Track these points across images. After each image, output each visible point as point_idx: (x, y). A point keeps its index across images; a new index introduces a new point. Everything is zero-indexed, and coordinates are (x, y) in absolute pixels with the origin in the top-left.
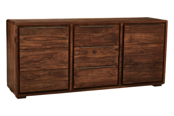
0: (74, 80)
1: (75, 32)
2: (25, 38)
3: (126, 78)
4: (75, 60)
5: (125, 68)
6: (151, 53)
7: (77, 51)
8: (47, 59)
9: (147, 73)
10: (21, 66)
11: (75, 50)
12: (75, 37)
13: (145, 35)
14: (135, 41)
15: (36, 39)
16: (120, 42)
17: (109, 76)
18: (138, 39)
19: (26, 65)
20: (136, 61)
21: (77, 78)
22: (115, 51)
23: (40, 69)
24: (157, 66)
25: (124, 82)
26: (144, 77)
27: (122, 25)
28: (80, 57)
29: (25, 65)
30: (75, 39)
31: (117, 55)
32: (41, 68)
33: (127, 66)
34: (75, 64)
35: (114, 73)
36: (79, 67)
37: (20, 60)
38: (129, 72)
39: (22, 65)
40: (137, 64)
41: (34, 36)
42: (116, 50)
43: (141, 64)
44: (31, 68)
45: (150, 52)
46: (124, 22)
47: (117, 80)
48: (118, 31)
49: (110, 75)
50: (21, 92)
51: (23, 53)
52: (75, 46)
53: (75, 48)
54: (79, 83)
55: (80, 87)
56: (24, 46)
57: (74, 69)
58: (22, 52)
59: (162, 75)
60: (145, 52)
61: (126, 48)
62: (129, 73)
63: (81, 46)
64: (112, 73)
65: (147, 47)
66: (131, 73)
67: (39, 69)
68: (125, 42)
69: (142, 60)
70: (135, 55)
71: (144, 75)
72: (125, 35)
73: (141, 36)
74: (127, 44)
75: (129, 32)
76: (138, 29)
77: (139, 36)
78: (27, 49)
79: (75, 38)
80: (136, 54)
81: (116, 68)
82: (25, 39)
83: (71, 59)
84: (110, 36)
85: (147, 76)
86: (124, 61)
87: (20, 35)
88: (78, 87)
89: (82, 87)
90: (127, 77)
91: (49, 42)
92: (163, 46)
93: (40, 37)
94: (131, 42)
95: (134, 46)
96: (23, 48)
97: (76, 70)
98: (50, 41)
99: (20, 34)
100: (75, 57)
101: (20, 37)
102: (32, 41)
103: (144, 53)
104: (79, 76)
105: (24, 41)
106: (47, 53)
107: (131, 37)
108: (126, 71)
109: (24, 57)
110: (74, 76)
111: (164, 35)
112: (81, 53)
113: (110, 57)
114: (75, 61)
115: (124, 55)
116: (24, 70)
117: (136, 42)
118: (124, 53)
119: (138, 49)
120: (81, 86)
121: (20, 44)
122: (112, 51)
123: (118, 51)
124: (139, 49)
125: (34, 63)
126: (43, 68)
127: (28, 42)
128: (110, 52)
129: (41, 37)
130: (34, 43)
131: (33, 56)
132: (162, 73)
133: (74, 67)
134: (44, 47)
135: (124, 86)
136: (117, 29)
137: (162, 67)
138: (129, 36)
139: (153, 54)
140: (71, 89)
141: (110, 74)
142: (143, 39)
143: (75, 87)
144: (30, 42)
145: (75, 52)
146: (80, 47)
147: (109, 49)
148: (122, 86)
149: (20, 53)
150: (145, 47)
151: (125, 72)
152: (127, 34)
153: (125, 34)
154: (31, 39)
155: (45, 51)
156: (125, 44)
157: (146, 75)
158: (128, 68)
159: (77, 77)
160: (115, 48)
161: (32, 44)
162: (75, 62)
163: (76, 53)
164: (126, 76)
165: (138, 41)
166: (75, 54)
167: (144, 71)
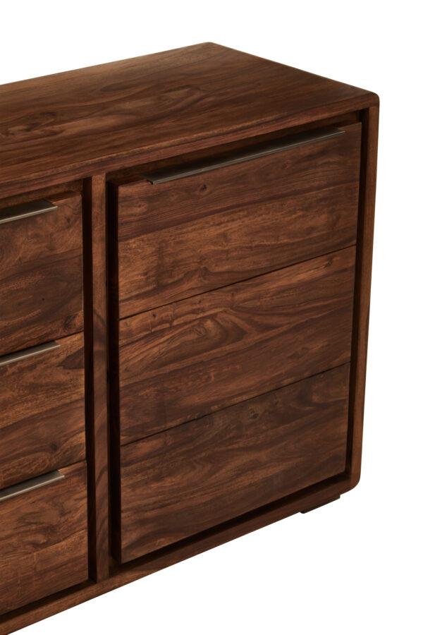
3: (143, 522)
5: (127, 464)
6: (284, 328)
9: (263, 455)
13: (247, 221)
14: (188, 276)
16: (96, 306)
17: (36, 545)
18: (202, 259)
20: (197, 399)
22: (62, 376)
24: (315, 399)
25: (132, 546)
26: (245, 480)
27: (99, 187)
31: (75, 397)
33: (145, 447)
35: (63, 514)
38: (158, 478)
40: (203, 415)
42: (67, 364)
43: (224, 409)
45: (274, 320)
46: (116, 166)
47: (84, 550)
48: (74, 238)
49: (41, 539)
59: (345, 440)
60: (246, 326)
61: (129, 334)
62: (155, 485)
64: (52, 517)
65: (259, 297)
66: (168, 482)
68: (122, 295)
69: (232, 387)
70: (189, 361)
71: (242, 471)
72: (121, 254)
73: (224, 235)
74: (140, 305)
75: (146, 227)
76: (205, 188)
77: (213, 232)
80: (197, 358)
81: (75, 479)
84: (22, 284)
85: (261, 475)
86: (123, 419)
90: (149, 514)
92: (352, 262)
94: (160, 288)
95: (186, 308)
103: (241, 334)
107: (160, 252)
108: (139, 477)
111: (357, 194)
113: (32, 420)
115: (122, 384)
117: (194, 282)
118: (122, 368)
119: (209, 324)
122: (43, 381)
123: (78, 367)
124: (212, 317)
128: (34, 388)
132: (344, 428)
135: (128, 575)
136: (69, 223)
137: (346, 389)
138: (149, 250)
139: (298, 328)
141: (37, 531)
142: (236, 249)
147: (22, 370)
148: (118, 579)
150: (246, 300)
151: (133, 487)
152: (133, 243)
153: (121, 246)
156: (124, 310)
157: (255, 466)
158: (148, 456)
160: (63, 357)
164: (138, 510)
165: (205, 273)
167: (247, 449)
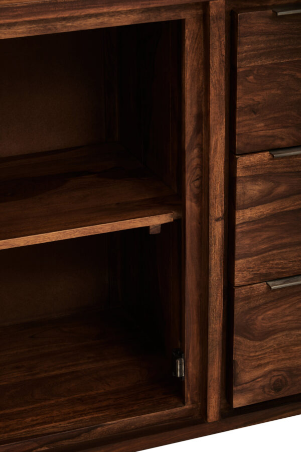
0: (237, 357)
1: (243, 49)
4: (238, 236)
7: (254, 178)
11: (239, 173)
12: (239, 87)
21: (251, 343)
28: (273, 216)
30: (239, 103)
34: (239, 263)
36: (267, 278)
52: (238, 144)
53: (243, 161)
54: (264, 376)
55: (273, 395)
57: (237, 291)
63: (278, 143)
79: (239, 93)
83: (217, 230)
88: (261, 398)
89: (283, 393)
97: (248, 298)
100: (242, 216)
104: (267, 334)
110: (237, 338)
112: (281, 189)
114: (242, 243)
120: (277, 387)
133: (237, 281)
140: (213, 412)
143: (239, 402)
145: (239, 188)
146: (272, 150)
159: (254, 338)
162: (238, 251)
163: (248, 190)
166: (239, 200)
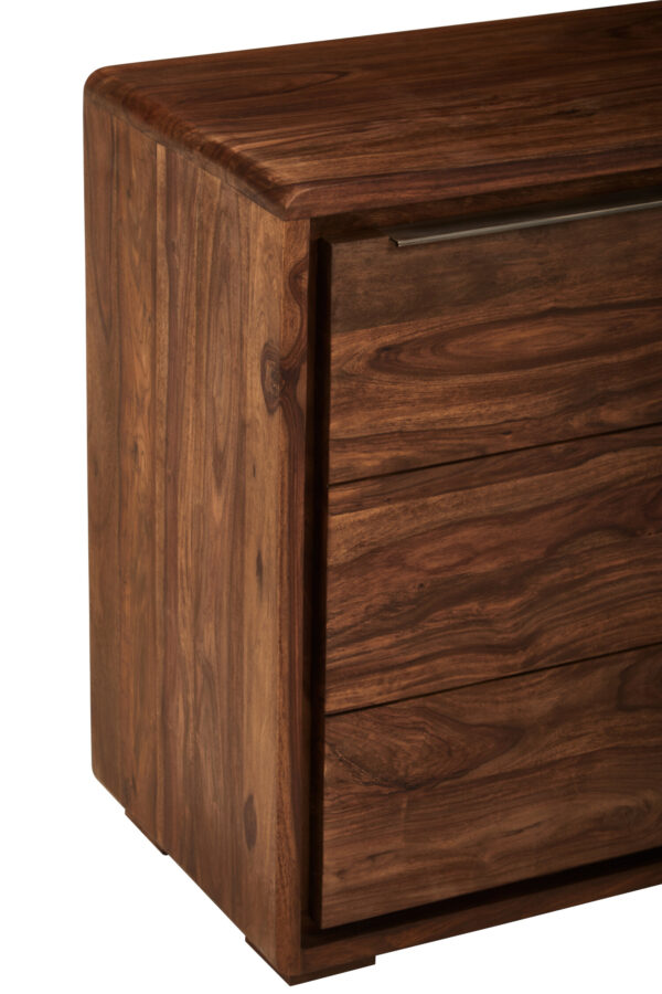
2: (387, 349)
8: (608, 540)
10: (335, 657)
15: (500, 341)
19: (387, 640)
23: (530, 653)
29: (376, 643)
32: (544, 643)
37: (335, 590)
39: (346, 644)
41: (478, 315)
44: (442, 664)
50: (329, 920)
51: (364, 515)
56: (373, 441)
58: (357, 505)
67: (516, 660)
78: (404, 470)
82: (385, 359)
87: (334, 327)
91: (627, 356)
93: (539, 316)
96: (368, 461)
98: (642, 351)
99: (337, 313)
101: (341, 346)
102: (462, 372)
105: (382, 382)
106: (605, 479)
109: (367, 558)
116: (369, 692)
121: (334, 425)
125: (473, 606)
126: (557, 639)
127: (416, 387)
129: (554, 312)
130: (477, 393)
131: (467, 535)
134: (577, 423)
144: (437, 386)
149: (335, 521)
154: (451, 348)
155: (590, 464)
161: (453, 411)
